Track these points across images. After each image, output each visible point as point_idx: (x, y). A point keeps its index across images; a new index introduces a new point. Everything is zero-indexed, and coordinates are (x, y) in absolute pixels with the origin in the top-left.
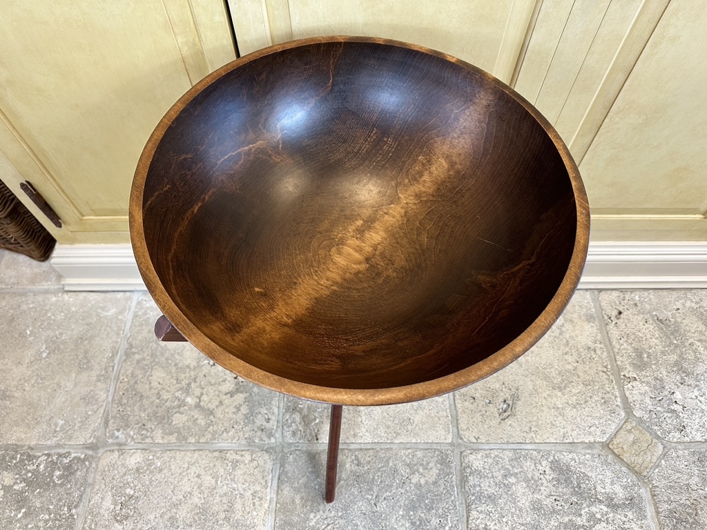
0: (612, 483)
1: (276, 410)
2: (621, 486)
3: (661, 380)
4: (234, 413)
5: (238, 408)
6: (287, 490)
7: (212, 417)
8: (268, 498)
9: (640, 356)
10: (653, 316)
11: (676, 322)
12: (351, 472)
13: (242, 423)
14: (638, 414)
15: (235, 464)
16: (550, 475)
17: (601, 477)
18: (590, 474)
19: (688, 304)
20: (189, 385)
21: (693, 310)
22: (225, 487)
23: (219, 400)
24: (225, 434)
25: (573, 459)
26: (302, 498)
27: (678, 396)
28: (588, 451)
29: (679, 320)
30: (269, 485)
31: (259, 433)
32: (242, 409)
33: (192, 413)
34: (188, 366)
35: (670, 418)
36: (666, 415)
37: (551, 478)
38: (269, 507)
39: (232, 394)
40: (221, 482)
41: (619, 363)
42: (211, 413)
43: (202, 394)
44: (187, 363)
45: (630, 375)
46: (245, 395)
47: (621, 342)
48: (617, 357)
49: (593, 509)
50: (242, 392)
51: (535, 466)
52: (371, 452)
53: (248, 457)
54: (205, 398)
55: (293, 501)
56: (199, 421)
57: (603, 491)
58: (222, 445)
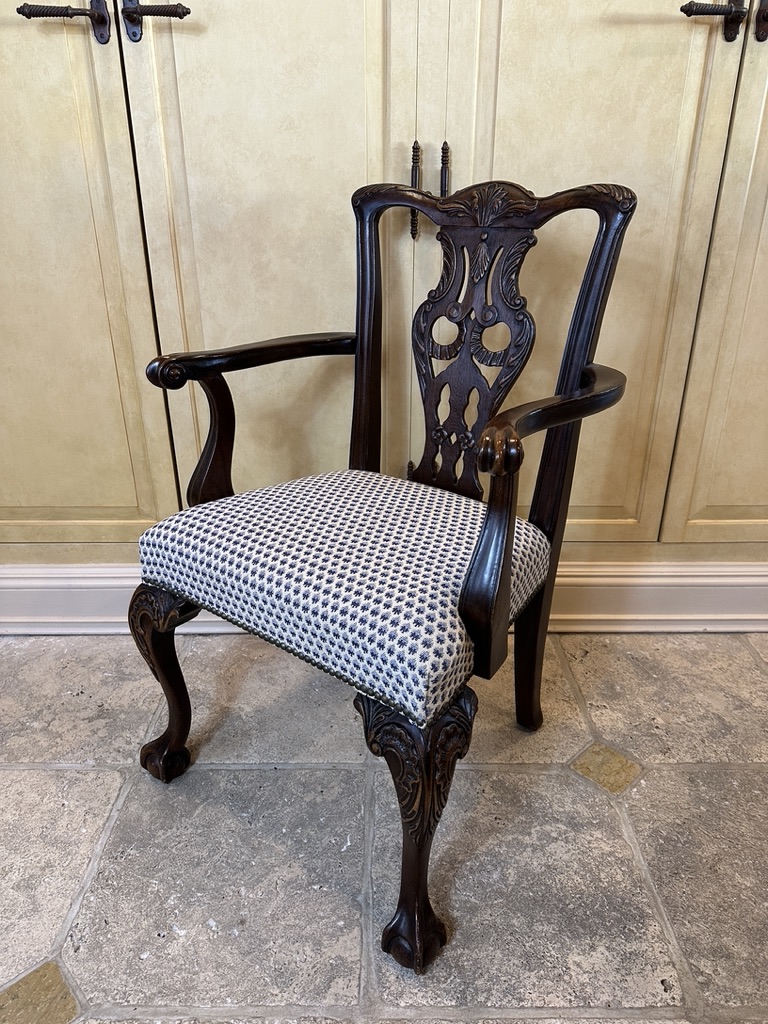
0: (574, 802)
1: (142, 734)
2: (586, 806)
3: (638, 708)
4: (88, 736)
5: (94, 732)
6: (134, 807)
7: (58, 740)
8: (106, 815)
9: (612, 687)
10: (627, 656)
11: (655, 660)
12: (225, 790)
13: (95, 745)
14: (608, 738)
15: (73, 782)
16: (490, 794)
17: (559, 796)
18: (544, 794)
19: (670, 645)
20: (40, 712)
21: (675, 651)
22: (52, 804)
23: (73, 724)
24: (70, 754)
25: (521, 779)
26: (152, 816)
27: (659, 721)
28: (544, 773)
29: (660, 658)
30: (112, 802)
31: (113, 755)
32: (99, 732)
33: (35, 736)
34: (46, 697)
35: (650, 741)
36: (644, 738)
37: (491, 796)
38: (104, 824)
39: (90, 720)
40: (49, 799)
41: (584, 693)
42: (60, 736)
43: (54, 719)
44: (45, 693)
45: (599, 703)
46: (108, 720)
47: (587, 676)
48: (582, 688)
49: (547, 828)
50: (105, 718)
51: (471, 785)
52: (256, 773)
53: (92, 775)
54: (56, 723)
55: (139, 819)
56: (40, 743)
57: (561, 810)
58: (64, 765)
